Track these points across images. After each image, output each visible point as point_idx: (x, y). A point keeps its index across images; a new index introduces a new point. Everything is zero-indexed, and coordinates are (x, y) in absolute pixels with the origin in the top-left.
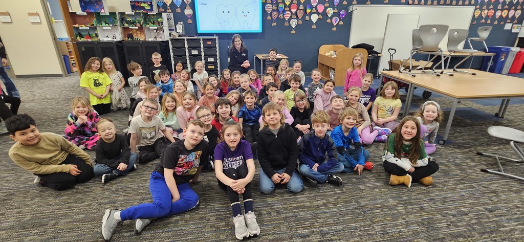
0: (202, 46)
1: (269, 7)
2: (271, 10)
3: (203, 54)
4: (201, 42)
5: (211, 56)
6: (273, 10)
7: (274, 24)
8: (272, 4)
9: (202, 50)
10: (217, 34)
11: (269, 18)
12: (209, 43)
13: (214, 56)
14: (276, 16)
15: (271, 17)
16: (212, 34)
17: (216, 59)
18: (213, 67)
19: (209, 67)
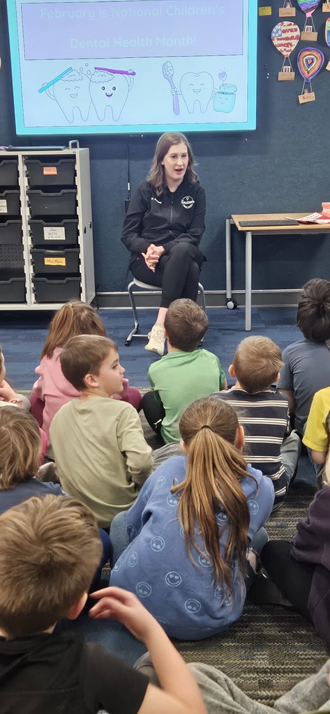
0: (23, 182)
1: (289, 35)
2: (295, 43)
3: (25, 212)
4: (22, 168)
5: (54, 220)
6: (303, 45)
7: (307, 97)
8: (299, 20)
9: (24, 198)
10: (84, 140)
11: (286, 74)
12: (50, 171)
13: (69, 220)
14: (316, 65)
15: (295, 68)
16: (63, 140)
17: (72, 232)
18: (62, 262)
19: (49, 261)
